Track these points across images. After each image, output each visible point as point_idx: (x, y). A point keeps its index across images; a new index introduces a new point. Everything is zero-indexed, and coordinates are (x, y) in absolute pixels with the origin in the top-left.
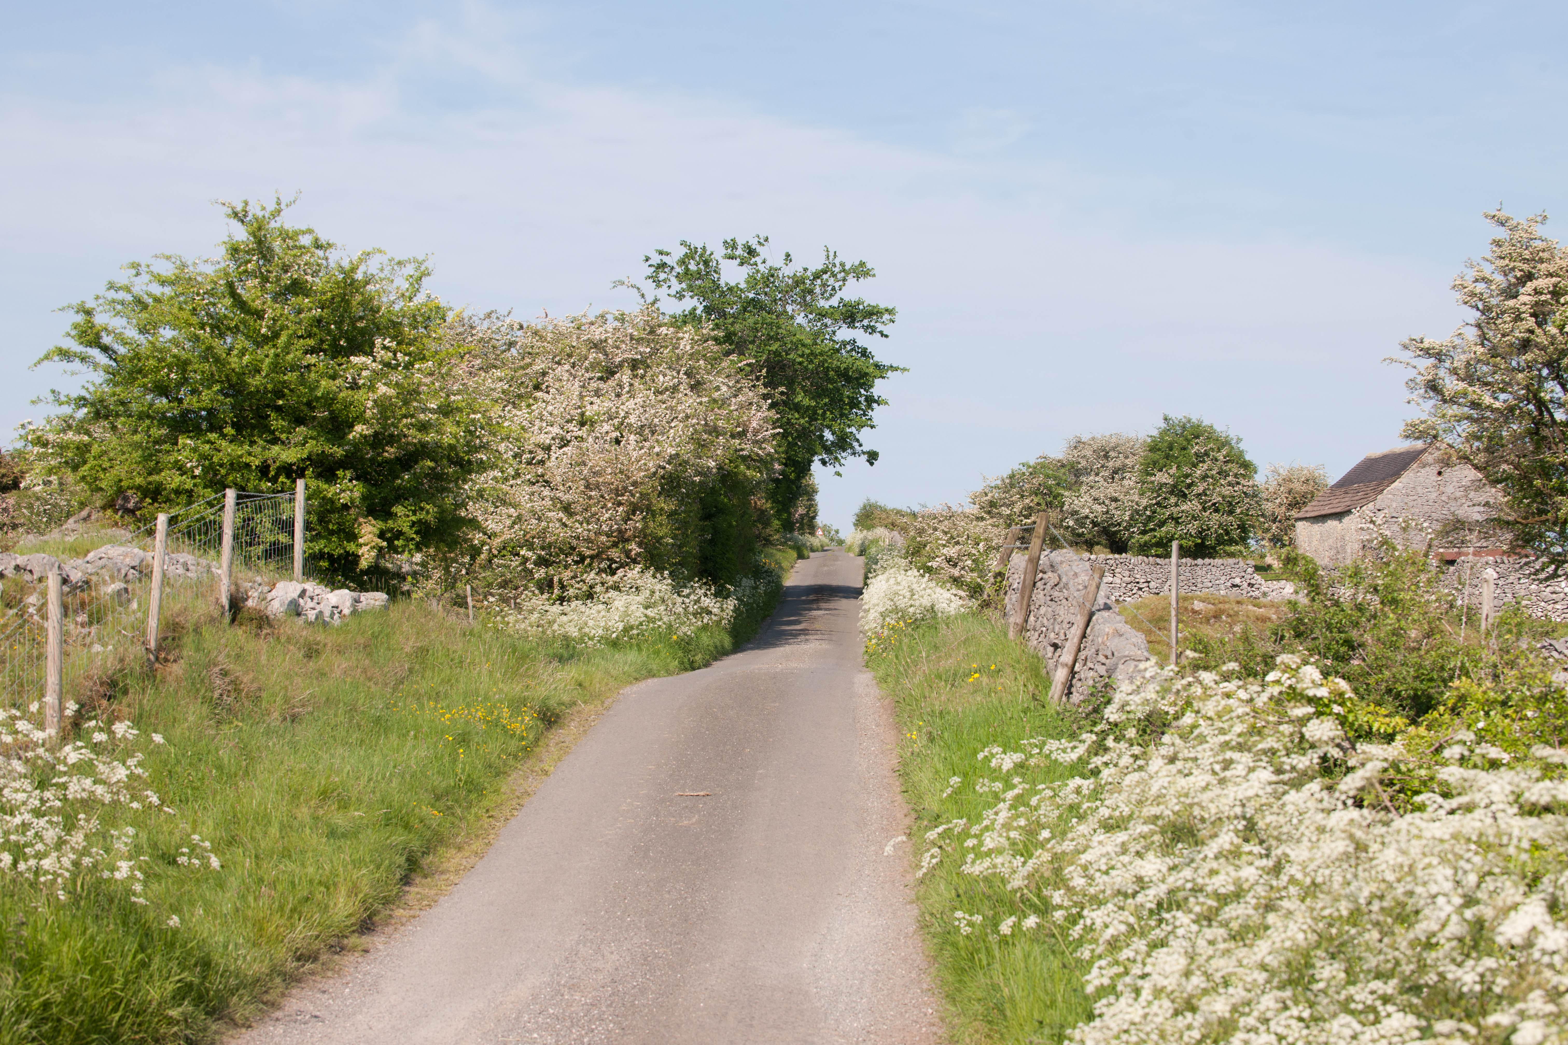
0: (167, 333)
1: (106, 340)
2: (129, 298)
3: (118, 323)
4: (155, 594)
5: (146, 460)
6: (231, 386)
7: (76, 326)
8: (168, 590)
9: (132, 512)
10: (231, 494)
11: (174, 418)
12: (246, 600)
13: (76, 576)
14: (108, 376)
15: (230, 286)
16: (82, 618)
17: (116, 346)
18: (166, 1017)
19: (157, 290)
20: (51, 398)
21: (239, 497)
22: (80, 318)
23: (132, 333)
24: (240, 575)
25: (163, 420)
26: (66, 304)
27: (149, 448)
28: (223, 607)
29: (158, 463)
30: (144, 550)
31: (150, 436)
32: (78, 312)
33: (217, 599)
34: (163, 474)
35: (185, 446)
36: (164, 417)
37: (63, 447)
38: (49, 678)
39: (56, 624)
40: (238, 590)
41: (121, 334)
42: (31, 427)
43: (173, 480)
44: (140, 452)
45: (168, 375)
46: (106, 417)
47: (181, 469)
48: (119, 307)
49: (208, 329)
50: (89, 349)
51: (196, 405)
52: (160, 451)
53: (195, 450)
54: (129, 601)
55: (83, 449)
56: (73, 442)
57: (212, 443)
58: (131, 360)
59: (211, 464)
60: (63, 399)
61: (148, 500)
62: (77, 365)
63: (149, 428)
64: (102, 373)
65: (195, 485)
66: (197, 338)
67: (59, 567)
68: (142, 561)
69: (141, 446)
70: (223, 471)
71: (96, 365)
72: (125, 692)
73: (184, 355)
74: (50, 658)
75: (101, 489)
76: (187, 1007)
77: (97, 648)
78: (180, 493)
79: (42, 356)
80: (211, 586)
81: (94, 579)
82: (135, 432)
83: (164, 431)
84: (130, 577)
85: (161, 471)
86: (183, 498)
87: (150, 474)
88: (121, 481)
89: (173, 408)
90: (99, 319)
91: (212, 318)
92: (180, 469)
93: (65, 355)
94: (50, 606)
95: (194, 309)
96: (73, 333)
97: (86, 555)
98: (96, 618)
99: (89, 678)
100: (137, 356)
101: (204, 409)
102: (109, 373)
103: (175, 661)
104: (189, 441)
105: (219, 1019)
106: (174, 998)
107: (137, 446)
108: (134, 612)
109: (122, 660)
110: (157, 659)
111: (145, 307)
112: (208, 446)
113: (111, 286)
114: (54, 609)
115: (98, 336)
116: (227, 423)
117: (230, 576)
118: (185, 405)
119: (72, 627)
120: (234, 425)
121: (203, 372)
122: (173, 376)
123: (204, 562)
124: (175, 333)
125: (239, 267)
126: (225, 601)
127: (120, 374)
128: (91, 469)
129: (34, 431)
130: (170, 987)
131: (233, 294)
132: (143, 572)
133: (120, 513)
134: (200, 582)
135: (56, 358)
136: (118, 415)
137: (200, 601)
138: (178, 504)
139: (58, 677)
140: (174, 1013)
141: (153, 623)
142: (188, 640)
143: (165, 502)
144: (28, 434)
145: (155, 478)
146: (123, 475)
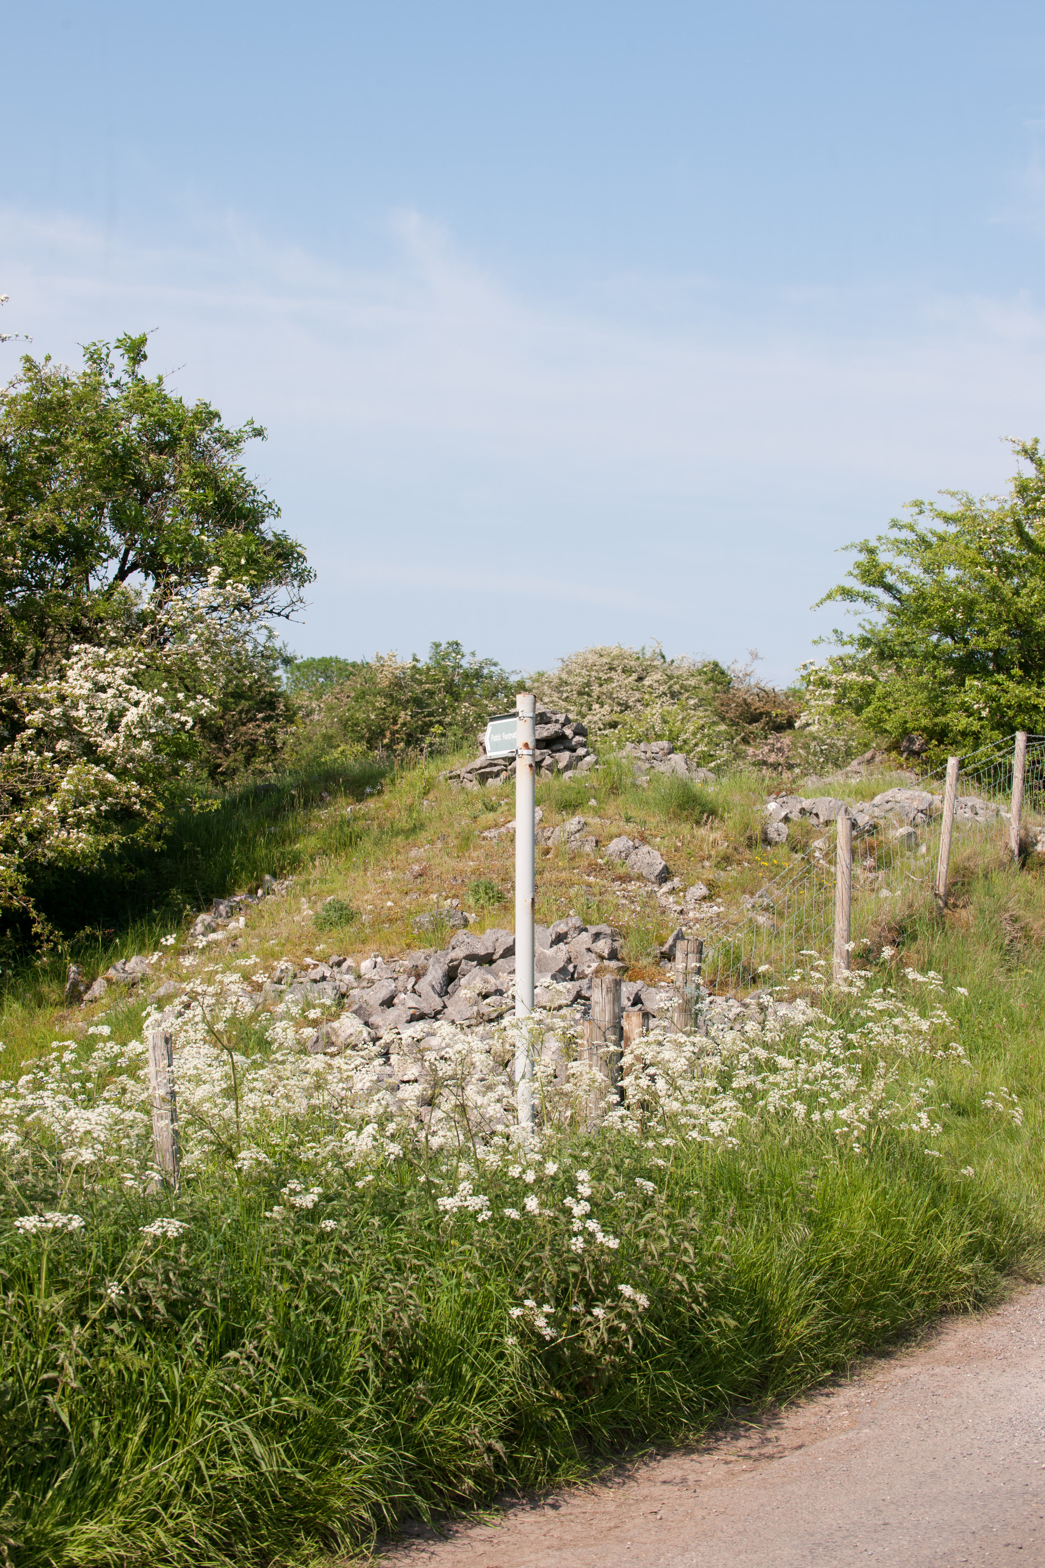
0: (951, 573)
1: (890, 579)
2: (912, 537)
3: (901, 562)
4: (945, 838)
5: (932, 702)
6: (1019, 626)
7: (858, 565)
8: (955, 834)
9: (917, 754)
10: (1020, 737)
11: (960, 659)
12: (1036, 844)
13: (863, 820)
14: (892, 616)
15: (1018, 524)
16: (870, 862)
17: (900, 586)
18: (957, 1272)
19: (940, 527)
20: (833, 638)
21: (1029, 740)
22: (863, 557)
23: (916, 572)
24: (1030, 819)
25: (949, 662)
26: (848, 543)
27: (935, 690)
28: (1012, 851)
29: (944, 704)
30: (932, 794)
31: (935, 677)
32: (861, 551)
33: (1007, 844)
34: (949, 715)
35: (972, 686)
36: (951, 658)
37: (845, 689)
38: (837, 924)
39: (845, 869)
40: (1027, 835)
41: (905, 573)
42: (813, 668)
43: (959, 722)
44: (926, 693)
45: (954, 615)
46: (891, 657)
47: (968, 711)
48: (902, 546)
49: (995, 568)
50: (872, 589)
51: (983, 646)
52: (946, 692)
53: (982, 691)
54: (917, 845)
55: (867, 690)
56: (857, 683)
57: (999, 684)
58: (916, 599)
59: (998, 706)
60: (846, 639)
61: (934, 742)
62: (860, 604)
63: (935, 668)
64: (886, 613)
65: (982, 727)
66: (982, 578)
67: (846, 811)
68: (930, 805)
69: (926, 687)
70: (1011, 713)
71: (879, 605)
72: (914, 938)
73: (971, 595)
74: (838, 903)
75: (886, 731)
76: (978, 1262)
77: (885, 893)
78: (967, 735)
79: (824, 596)
80: (1001, 830)
81: (882, 822)
82: (920, 673)
83: (950, 672)
84: (919, 820)
85: (947, 712)
86: (970, 740)
87: (936, 715)
88: (906, 722)
89: (959, 649)
90: (884, 558)
91: (999, 557)
92: (966, 711)
93: (847, 594)
94: (839, 851)
95: (981, 548)
96: (856, 572)
97: (873, 799)
98: (884, 862)
99: (876, 923)
100: (922, 596)
101: (991, 650)
102: (893, 613)
103: (964, 907)
104: (975, 683)
105: (1008, 1275)
106: (964, 1253)
107: (923, 687)
108: (923, 856)
109: (911, 906)
110: (946, 904)
111: (928, 546)
112: (995, 687)
113: (895, 524)
114: (843, 854)
115: (882, 576)
116: (1013, 663)
117: (1020, 820)
118: (971, 646)
119: (859, 871)
120: (1022, 666)
121: (990, 612)
122: (959, 616)
123: (993, 806)
124: (960, 573)
125: (1026, 505)
126: (1014, 846)
127: (905, 615)
128: (875, 710)
129: (816, 672)
130: (961, 1242)
131: (1021, 533)
132: (931, 816)
133: (905, 755)
134: (989, 827)
135: (839, 598)
136: (902, 656)
137: (988, 846)
138: (965, 746)
139: (846, 923)
140: (965, 1269)
141: (942, 868)
142: (979, 886)
143: (951, 744)
144: (810, 675)
145: (941, 719)
146: (909, 717)
